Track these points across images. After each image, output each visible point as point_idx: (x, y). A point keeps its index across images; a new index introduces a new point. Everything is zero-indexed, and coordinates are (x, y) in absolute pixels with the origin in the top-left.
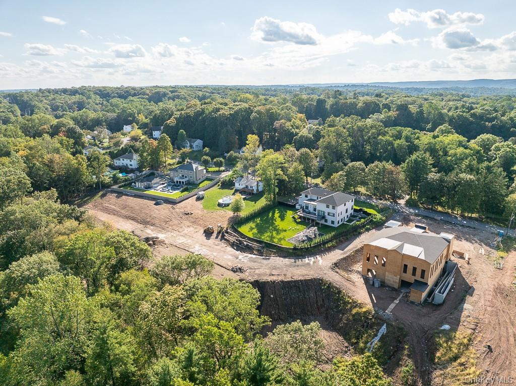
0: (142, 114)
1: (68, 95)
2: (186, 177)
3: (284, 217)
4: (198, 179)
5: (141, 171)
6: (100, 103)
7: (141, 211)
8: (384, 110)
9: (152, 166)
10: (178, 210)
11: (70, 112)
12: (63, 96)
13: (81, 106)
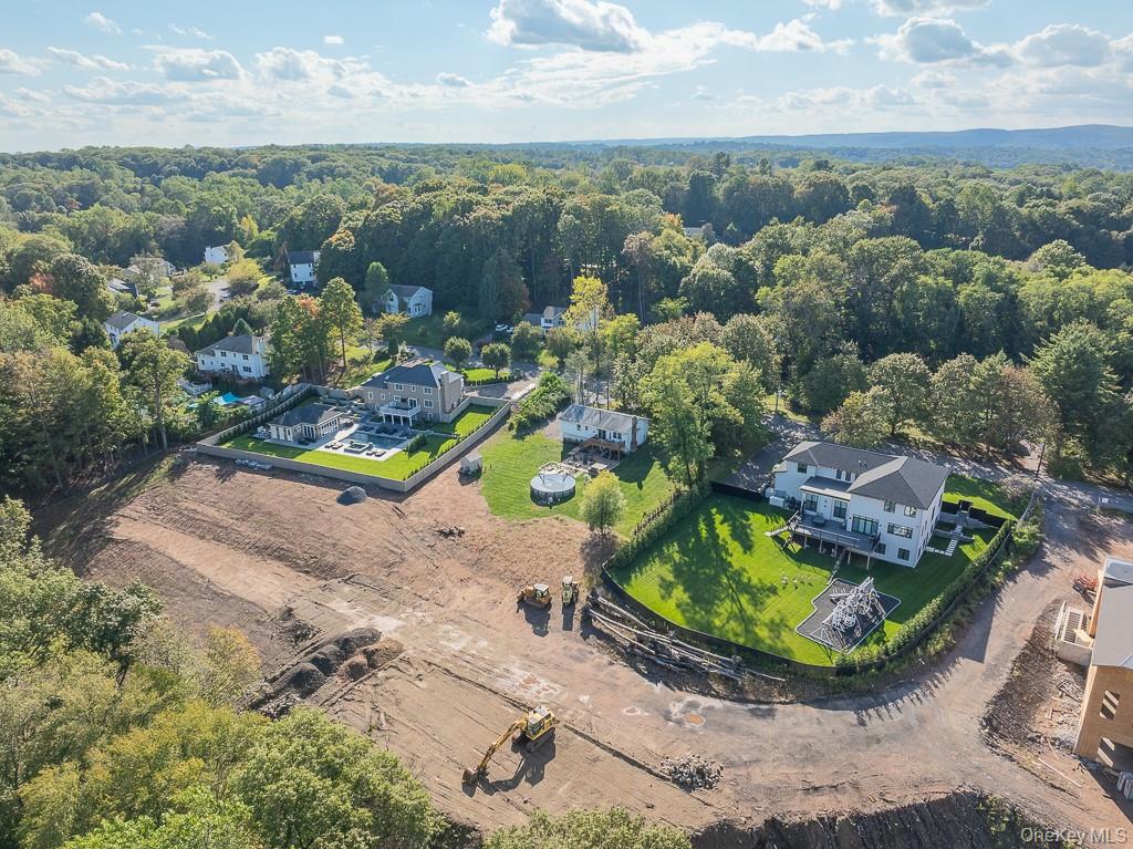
0: (250, 216)
1: (52, 168)
2: (413, 404)
3: (747, 535)
4: (448, 408)
5: (278, 388)
6: (135, 190)
7: (301, 527)
8: (862, 203)
9: (307, 368)
10: (413, 519)
11: (60, 211)
12: (41, 171)
13: (87, 197)
